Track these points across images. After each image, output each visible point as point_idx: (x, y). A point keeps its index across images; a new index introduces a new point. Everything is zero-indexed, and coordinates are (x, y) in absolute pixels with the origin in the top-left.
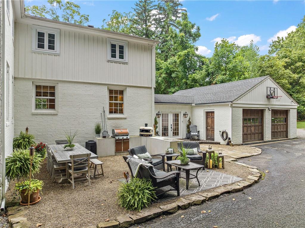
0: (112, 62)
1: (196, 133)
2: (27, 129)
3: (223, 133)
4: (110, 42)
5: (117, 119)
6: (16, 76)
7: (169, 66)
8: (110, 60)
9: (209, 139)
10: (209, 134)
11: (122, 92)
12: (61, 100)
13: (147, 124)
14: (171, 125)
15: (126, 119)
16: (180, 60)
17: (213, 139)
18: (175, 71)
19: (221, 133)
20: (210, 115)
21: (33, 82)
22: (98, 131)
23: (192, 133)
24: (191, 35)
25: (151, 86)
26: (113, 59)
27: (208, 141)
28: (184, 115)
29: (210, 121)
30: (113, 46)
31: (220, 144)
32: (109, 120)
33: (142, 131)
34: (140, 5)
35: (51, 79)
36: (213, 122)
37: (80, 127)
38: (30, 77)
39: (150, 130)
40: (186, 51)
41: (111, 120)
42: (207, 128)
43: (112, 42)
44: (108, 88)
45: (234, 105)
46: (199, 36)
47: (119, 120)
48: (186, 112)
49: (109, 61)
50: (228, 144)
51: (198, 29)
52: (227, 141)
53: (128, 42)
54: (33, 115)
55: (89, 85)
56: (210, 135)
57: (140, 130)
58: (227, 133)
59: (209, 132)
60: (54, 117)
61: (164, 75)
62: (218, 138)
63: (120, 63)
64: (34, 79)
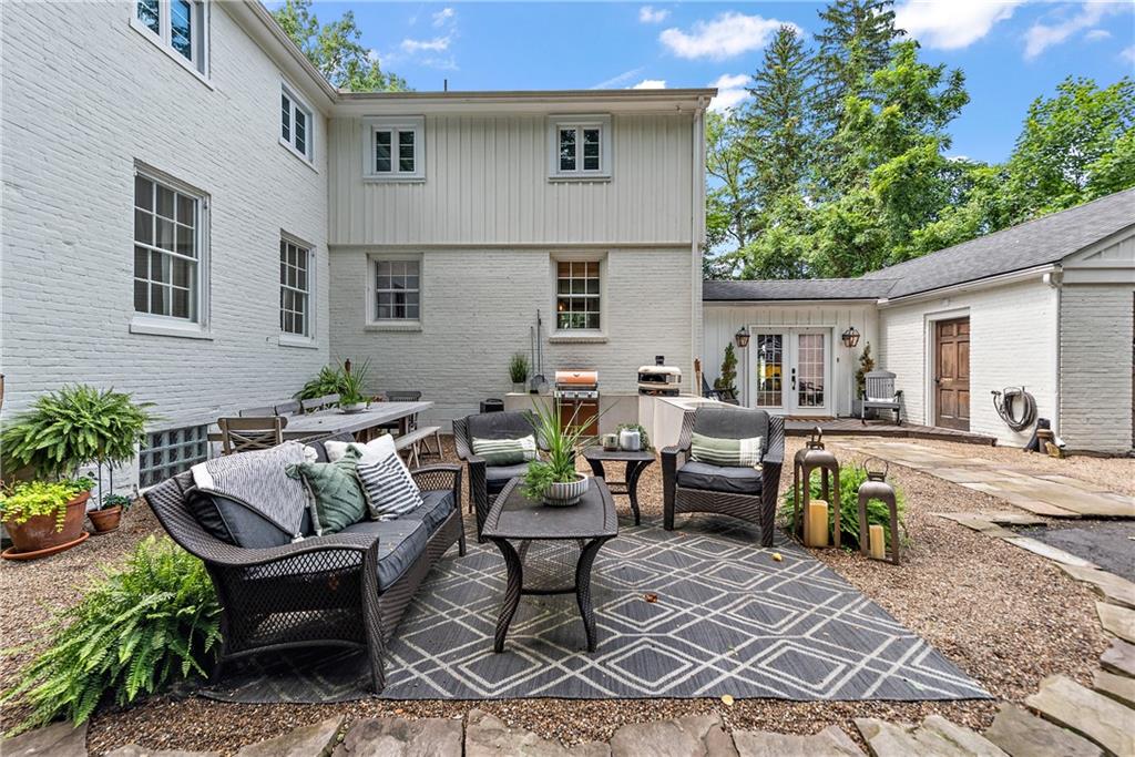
0: (561, 182)
1: (890, 400)
2: (347, 364)
3: (1010, 399)
4: (558, 127)
5: (579, 343)
6: (331, 243)
7: (845, 215)
8: (558, 176)
9: (950, 423)
10: (948, 405)
11: (595, 267)
12: (430, 295)
13: (662, 357)
14: (794, 371)
15: (604, 343)
16: (879, 187)
17: (966, 426)
18: (866, 227)
19: (1001, 400)
20: (950, 331)
21: (368, 255)
22: (519, 375)
23: (871, 400)
24: (926, 107)
25: (689, 242)
26: (568, 173)
27: (938, 430)
28: (844, 337)
29: (950, 353)
30: (567, 136)
31: (998, 443)
32: (553, 348)
33: (646, 377)
34: (768, 75)
35: (407, 243)
36: (964, 358)
37: (476, 364)
38: (360, 242)
39: (665, 375)
40: (903, 158)
41: (559, 347)
42: (938, 382)
43: (562, 124)
44: (551, 258)
45: (1069, 278)
46: (963, 100)
47: (582, 346)
48: (852, 329)
49: (553, 181)
50: (1035, 447)
51: (958, 79)
52: (1029, 432)
53: (613, 116)
54: (369, 331)
55: (500, 253)
56: (952, 407)
57: (640, 374)
58: (1032, 398)
59: (949, 396)
60: (416, 339)
61: (827, 243)
62: (984, 417)
63: (585, 181)
64: (369, 247)
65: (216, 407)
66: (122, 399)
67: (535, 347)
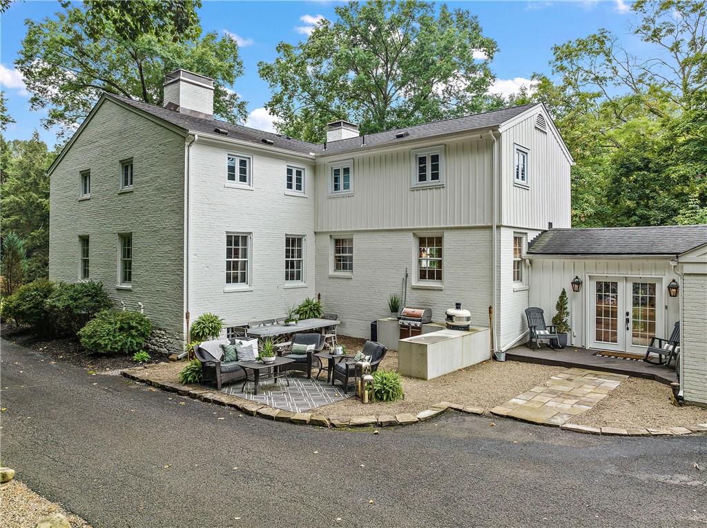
0: (417, 189)
2: (319, 296)
4: (417, 155)
5: (429, 289)
8: (417, 186)
11: (440, 241)
13: (460, 304)
14: (627, 314)
15: (442, 290)
21: (331, 236)
22: (395, 307)
26: (423, 184)
30: (422, 160)
32: (414, 291)
35: (345, 229)
37: (376, 299)
38: (327, 230)
41: (418, 291)
43: (419, 154)
44: (416, 236)
48: (673, 281)
49: (413, 190)
53: (445, 145)
60: (350, 282)
63: (432, 188)
64: (331, 232)
65: (254, 318)
66: (217, 317)
67: (404, 291)
